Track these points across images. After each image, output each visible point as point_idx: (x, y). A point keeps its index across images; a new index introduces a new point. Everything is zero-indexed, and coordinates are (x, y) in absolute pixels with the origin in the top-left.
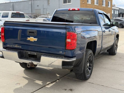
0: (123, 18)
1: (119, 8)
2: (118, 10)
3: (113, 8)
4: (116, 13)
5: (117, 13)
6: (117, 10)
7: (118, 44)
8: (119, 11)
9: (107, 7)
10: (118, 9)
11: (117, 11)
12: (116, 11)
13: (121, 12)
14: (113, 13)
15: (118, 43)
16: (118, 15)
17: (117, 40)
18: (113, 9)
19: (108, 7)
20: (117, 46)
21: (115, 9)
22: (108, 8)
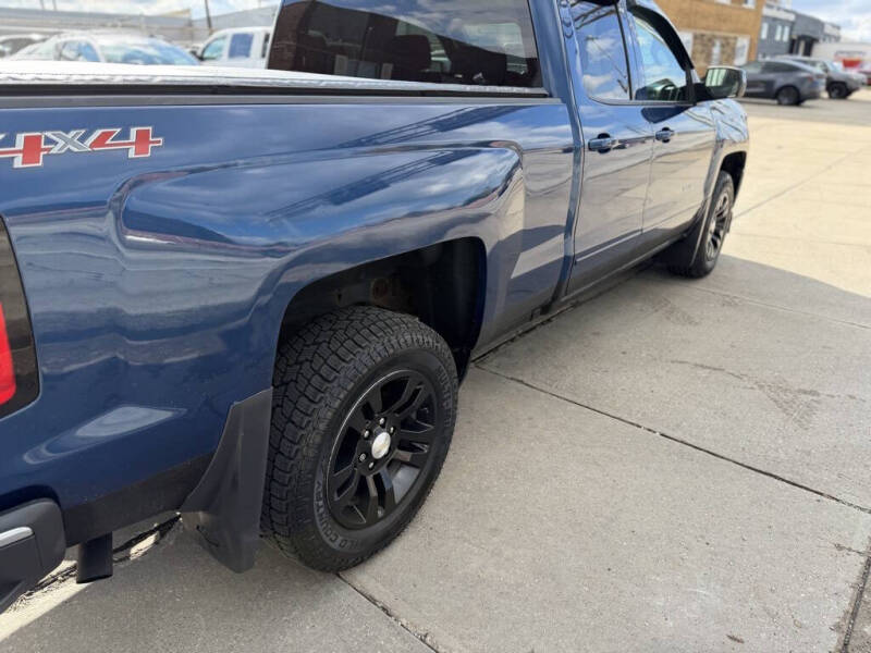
0: (806, 58)
1: (798, 16)
2: (792, 25)
3: (766, 11)
4: (778, 38)
5: (783, 35)
6: (784, 22)
7: (736, 210)
8: (796, 27)
9: (736, 5)
10: (792, 17)
11: (787, 30)
12: (779, 29)
13: (801, 33)
14: (764, 35)
15: (730, 207)
16: (786, 47)
17: (730, 188)
18: (766, 18)
19: (745, 6)
20: (723, 221)
21: (775, 19)
22: (744, 9)
